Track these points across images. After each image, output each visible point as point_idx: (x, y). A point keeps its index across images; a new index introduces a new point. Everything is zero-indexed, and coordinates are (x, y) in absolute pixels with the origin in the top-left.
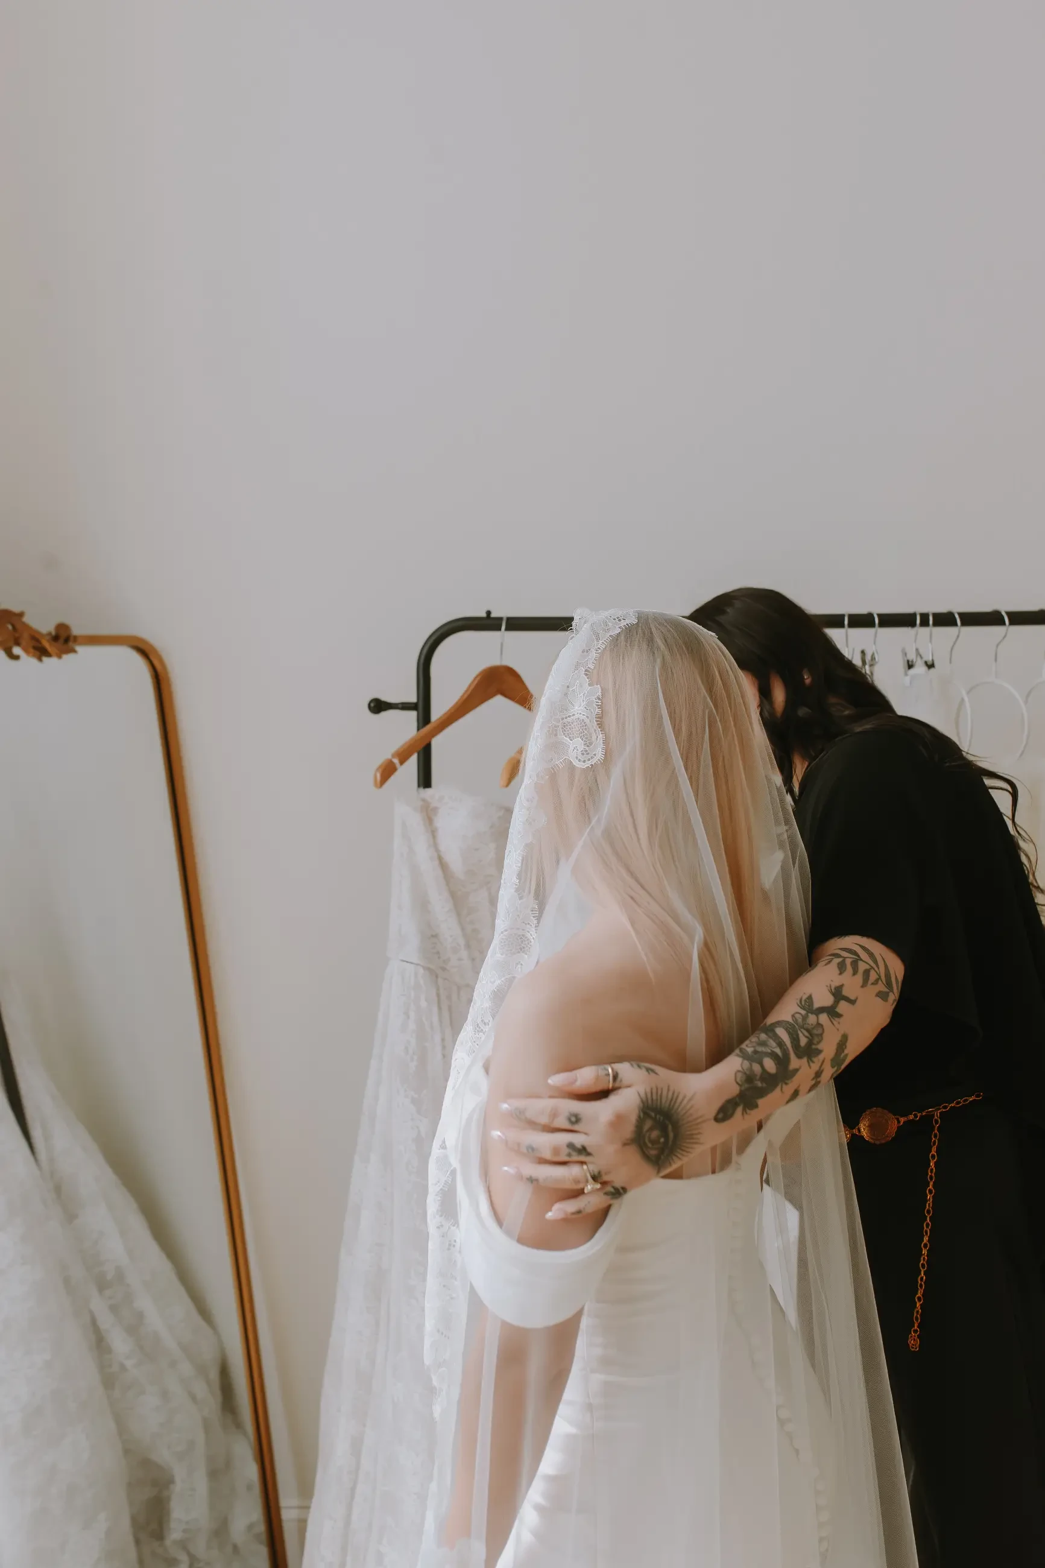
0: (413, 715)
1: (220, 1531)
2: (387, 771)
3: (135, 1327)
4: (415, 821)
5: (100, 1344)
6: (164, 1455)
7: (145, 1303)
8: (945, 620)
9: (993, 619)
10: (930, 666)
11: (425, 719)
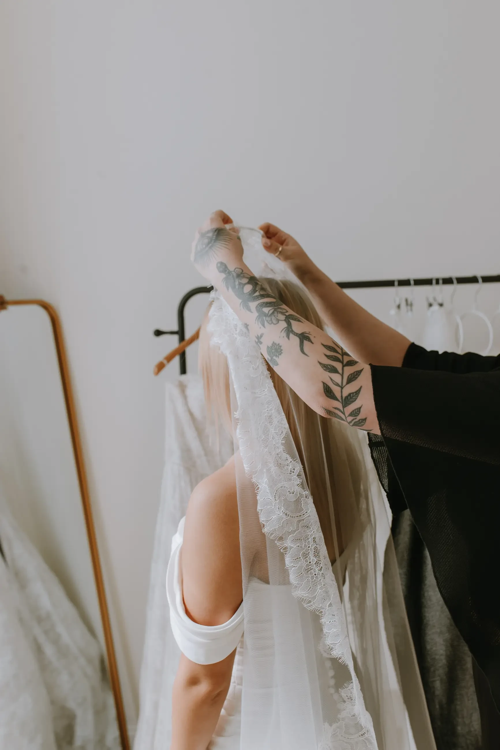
0: (176, 337)
1: (101, 740)
2: (160, 367)
3: (56, 641)
4: (176, 392)
5: (39, 650)
6: (71, 704)
7: (61, 629)
8: (448, 281)
9: (473, 280)
10: (441, 305)
11: (182, 338)
